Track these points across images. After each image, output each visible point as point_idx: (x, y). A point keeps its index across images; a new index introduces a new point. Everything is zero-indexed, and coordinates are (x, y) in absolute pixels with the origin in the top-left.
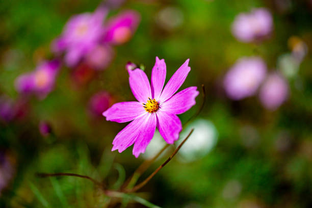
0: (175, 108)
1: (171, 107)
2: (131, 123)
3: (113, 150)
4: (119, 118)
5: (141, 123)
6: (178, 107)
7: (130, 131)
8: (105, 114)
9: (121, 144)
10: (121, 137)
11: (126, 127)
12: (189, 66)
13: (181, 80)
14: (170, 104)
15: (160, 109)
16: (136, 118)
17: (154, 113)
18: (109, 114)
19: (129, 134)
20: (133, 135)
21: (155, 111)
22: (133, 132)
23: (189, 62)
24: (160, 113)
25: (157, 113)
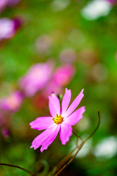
0: (72, 121)
1: (70, 121)
2: (45, 131)
3: (31, 147)
4: (38, 127)
5: (51, 131)
6: (73, 121)
7: (43, 136)
8: (31, 124)
9: (36, 144)
10: (37, 140)
11: (42, 133)
12: (83, 93)
13: (78, 102)
14: (70, 119)
15: (63, 122)
16: (49, 127)
17: (59, 124)
18: (34, 124)
19: (42, 138)
20: (45, 138)
21: (60, 123)
22: (45, 137)
23: (84, 91)
24: (63, 125)
25: (61, 124)
